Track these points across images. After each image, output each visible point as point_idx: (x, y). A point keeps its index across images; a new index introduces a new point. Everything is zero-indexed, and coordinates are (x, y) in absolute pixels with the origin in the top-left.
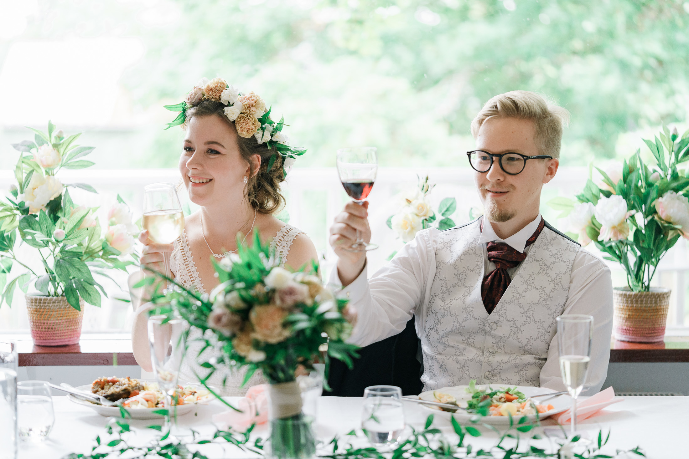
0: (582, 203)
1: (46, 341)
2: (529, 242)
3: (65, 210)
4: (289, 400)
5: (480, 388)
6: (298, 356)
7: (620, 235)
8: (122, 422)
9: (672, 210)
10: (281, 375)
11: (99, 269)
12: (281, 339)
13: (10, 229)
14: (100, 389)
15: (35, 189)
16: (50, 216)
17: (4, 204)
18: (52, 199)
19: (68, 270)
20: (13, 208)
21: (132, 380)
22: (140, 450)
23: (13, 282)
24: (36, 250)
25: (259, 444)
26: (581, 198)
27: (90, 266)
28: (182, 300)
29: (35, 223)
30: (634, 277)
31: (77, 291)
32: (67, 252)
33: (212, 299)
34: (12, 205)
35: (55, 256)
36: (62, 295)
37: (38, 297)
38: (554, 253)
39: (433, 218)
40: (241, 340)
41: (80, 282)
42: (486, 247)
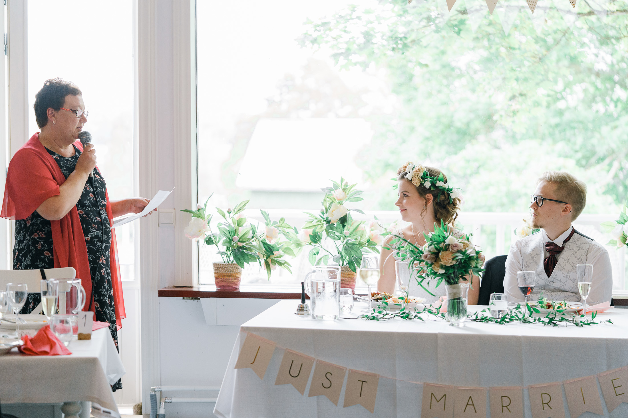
2: (565, 242)
3: (348, 222)
4: (455, 291)
6: (460, 274)
10: (452, 281)
12: (452, 264)
13: (320, 231)
15: (334, 211)
16: (341, 225)
17: (317, 218)
18: (342, 216)
19: (350, 251)
20: (323, 221)
23: (320, 259)
24: (333, 241)
27: (362, 250)
29: (334, 227)
31: (355, 263)
32: (349, 243)
35: (343, 245)
38: (579, 245)
40: (435, 265)
41: (356, 258)
42: (545, 244)
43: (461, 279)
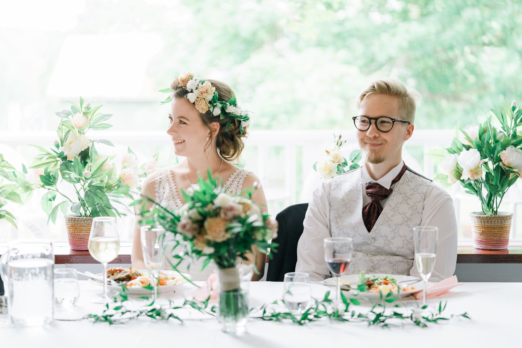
0: (450, 154)
1: (79, 247)
2: (394, 182)
3: (92, 157)
4: (231, 279)
5: (367, 276)
6: (237, 251)
7: (476, 176)
8: (124, 294)
9: (511, 159)
10: (226, 263)
11: (115, 198)
12: (224, 239)
13: (54, 170)
14: (111, 275)
15: (71, 143)
16: (81, 162)
17: (50, 154)
18: (83, 150)
19: (93, 198)
20: (56, 156)
21: (133, 269)
22: (135, 313)
23: (56, 207)
24: (71, 185)
25: (214, 310)
26: (450, 150)
27: (109, 196)
28: (161, 214)
29: (71, 166)
30: (486, 205)
31: (100, 213)
32: (93, 186)
33: (181, 214)
34: (55, 154)
35: (85, 189)
36: (89, 216)
37: (74, 217)
38: (413, 188)
39: (345, 164)
40: (199, 240)
41: (102, 206)
42: (365, 187)
43: (239, 259)
